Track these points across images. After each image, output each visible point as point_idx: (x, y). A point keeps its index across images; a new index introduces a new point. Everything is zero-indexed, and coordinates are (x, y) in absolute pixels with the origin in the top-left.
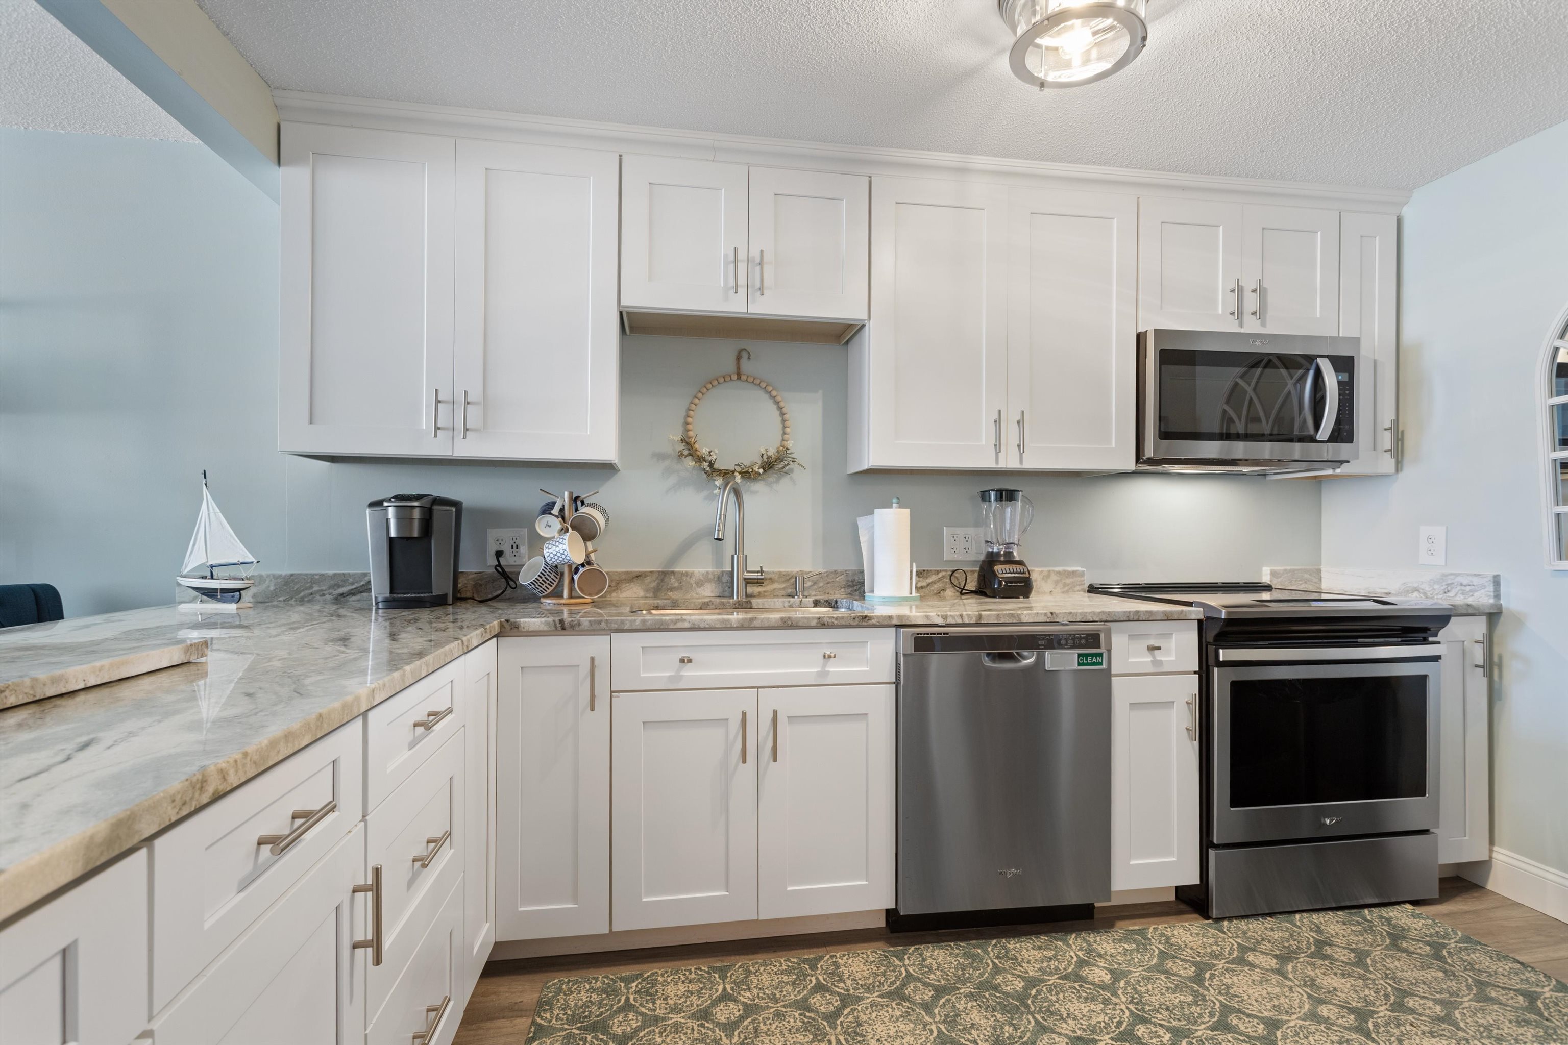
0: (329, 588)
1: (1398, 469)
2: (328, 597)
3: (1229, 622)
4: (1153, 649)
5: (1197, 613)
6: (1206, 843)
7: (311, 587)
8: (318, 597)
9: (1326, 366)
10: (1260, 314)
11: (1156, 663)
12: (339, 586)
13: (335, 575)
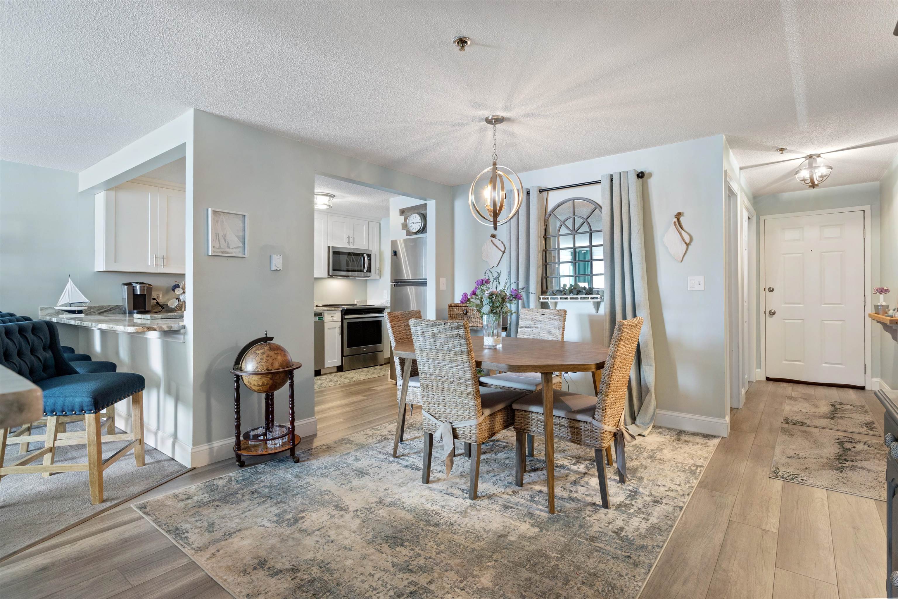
0: (97, 310)
1: (380, 278)
2: (97, 313)
3: (346, 310)
4: (332, 316)
5: (340, 309)
6: (343, 356)
7: (91, 310)
8: (93, 313)
9: (365, 256)
10: (353, 243)
11: (333, 319)
12: (101, 310)
13: (99, 306)
